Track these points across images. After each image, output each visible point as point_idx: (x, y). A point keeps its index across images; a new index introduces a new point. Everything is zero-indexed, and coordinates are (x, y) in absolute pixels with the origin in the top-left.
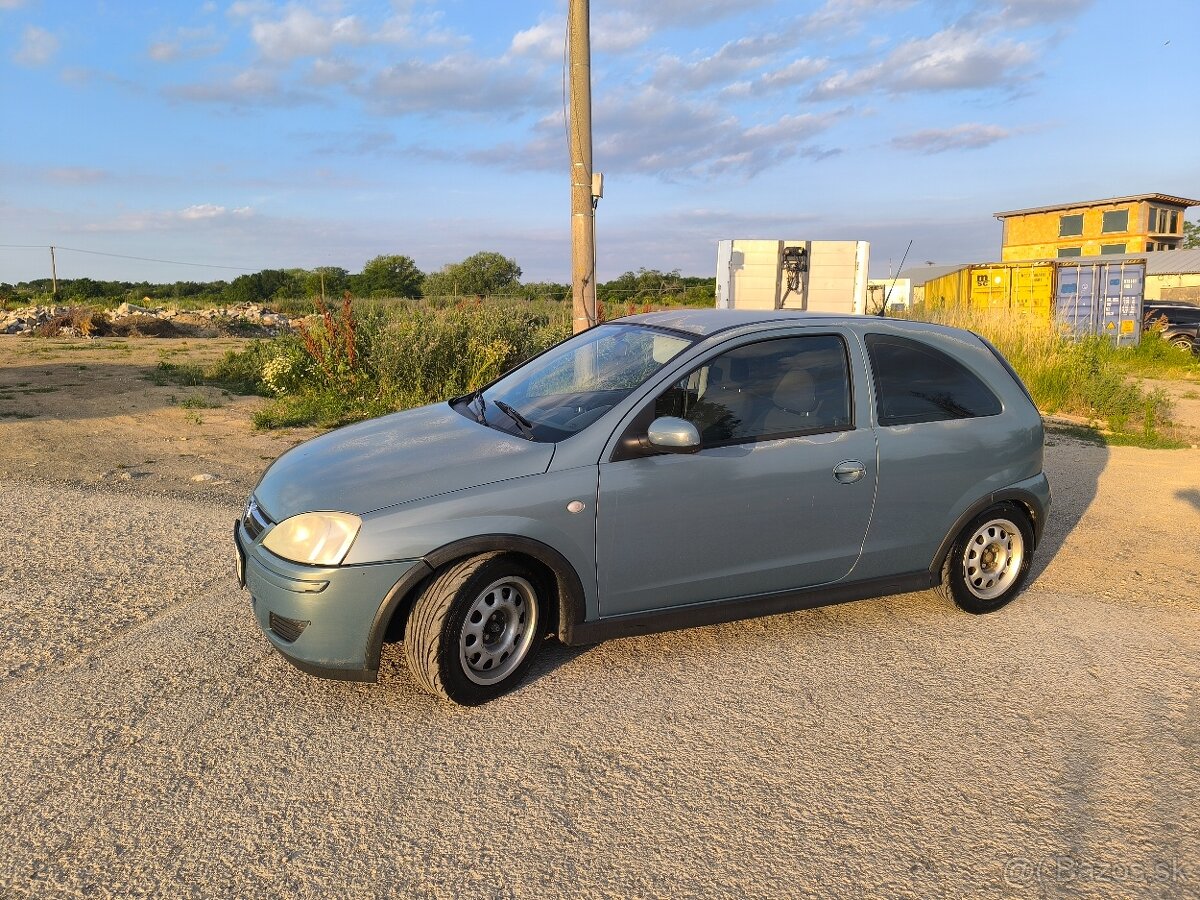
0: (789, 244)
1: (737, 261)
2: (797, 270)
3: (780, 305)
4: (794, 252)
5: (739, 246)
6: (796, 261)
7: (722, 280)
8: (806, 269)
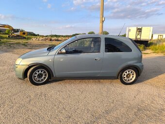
0: (139, 27)
1: (129, 30)
2: (139, 32)
3: (136, 37)
4: (139, 29)
5: (130, 28)
6: (139, 30)
7: (127, 33)
8: (141, 31)
